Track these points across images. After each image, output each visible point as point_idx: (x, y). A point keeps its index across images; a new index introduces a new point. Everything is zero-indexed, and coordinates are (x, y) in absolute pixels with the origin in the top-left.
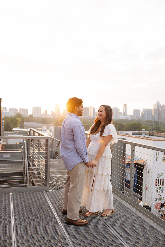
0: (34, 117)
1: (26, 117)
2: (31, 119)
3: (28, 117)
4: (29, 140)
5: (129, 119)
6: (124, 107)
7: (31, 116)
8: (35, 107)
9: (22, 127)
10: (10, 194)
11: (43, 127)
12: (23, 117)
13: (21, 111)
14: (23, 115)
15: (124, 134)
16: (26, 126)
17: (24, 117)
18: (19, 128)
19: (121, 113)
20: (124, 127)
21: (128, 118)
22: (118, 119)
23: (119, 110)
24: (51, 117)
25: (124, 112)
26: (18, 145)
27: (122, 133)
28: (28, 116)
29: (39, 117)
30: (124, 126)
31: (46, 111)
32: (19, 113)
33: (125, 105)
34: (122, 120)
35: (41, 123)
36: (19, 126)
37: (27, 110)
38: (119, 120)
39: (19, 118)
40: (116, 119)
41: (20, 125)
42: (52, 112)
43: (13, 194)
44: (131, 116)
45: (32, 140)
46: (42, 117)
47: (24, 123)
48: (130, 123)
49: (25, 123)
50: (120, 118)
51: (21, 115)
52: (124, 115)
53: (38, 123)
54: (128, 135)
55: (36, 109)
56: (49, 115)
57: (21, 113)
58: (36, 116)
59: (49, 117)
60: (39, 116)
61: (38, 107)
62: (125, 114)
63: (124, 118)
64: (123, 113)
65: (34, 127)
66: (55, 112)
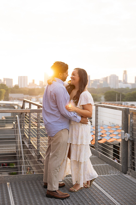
0: (20, 87)
1: (11, 88)
2: (16, 90)
3: (13, 88)
4: (22, 113)
5: (131, 88)
6: (124, 74)
7: (17, 87)
8: (21, 77)
9: (7, 99)
10: (8, 183)
11: (32, 99)
12: (7, 87)
13: (5, 81)
14: (8, 85)
15: (129, 105)
16: (11, 99)
17: (9, 87)
18: (3, 101)
19: (120, 81)
20: (125, 98)
21: (129, 87)
22: (117, 88)
23: (118, 77)
24: (40, 87)
25: (124, 80)
26: (3, 120)
27: (127, 104)
28: (14, 86)
29: (26, 88)
30: (125, 96)
31: (34, 81)
32: (3, 83)
33: (125, 72)
34: (122, 90)
35: (28, 94)
36: (3, 98)
37: (11, 80)
38: (119, 89)
39: (3, 89)
40: (114, 88)
41: (5, 97)
42: (40, 81)
43: (11, 184)
44: (132, 84)
45: (26, 113)
46: (30, 87)
47: (8, 95)
48: (132, 92)
49: (10, 95)
50: (120, 87)
51: (5, 85)
52: (124, 84)
53: (25, 94)
54: (134, 106)
55: (22, 79)
56: (37, 85)
57: (5, 84)
58: (23, 86)
59: (37, 87)
60: (26, 86)
61: (24, 76)
62: (125, 82)
63: (124, 86)
64: (122, 81)
65: (20, 98)
66: (44, 81)
